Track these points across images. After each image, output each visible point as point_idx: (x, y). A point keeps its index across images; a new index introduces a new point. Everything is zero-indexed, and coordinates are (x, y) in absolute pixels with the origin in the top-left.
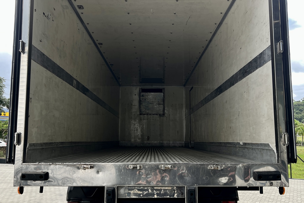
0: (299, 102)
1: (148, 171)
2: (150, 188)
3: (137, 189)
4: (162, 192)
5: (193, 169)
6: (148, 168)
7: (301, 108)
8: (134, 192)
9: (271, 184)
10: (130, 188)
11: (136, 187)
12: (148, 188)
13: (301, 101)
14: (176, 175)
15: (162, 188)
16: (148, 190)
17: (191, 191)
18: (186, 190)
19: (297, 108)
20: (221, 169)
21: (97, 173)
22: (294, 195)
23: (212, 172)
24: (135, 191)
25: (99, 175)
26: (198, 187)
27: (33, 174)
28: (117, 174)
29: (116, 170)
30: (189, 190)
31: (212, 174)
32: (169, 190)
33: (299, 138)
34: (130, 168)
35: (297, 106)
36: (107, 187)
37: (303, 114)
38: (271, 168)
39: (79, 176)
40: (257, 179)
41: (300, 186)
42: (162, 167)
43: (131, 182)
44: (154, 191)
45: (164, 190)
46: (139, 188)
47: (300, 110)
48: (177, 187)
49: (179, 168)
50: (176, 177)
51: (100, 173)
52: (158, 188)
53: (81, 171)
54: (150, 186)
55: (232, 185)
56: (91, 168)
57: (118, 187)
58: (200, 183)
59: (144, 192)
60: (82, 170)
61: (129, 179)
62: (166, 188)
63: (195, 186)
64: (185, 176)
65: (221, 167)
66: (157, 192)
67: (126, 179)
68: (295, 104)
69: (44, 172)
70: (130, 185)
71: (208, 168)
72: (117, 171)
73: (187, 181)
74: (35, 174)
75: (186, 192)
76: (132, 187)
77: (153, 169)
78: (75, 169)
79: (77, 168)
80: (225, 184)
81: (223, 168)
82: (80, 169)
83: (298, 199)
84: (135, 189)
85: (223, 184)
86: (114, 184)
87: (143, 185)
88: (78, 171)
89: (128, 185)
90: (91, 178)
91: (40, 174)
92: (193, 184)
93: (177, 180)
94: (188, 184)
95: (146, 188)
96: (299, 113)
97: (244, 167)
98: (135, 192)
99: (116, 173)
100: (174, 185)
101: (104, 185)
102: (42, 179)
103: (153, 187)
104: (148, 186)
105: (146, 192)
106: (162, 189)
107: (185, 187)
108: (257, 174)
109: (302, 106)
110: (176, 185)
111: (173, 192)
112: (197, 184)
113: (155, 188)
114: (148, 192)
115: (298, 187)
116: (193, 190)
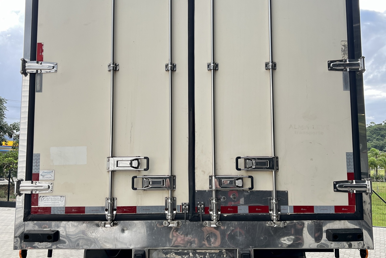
0: (380, 125)
1: (189, 229)
2: (191, 251)
3: (174, 252)
4: (206, 256)
5: (248, 226)
6: (189, 225)
7: (383, 132)
8: (170, 256)
9: (350, 246)
10: (164, 252)
11: (173, 250)
12: (188, 251)
13: (383, 124)
14: (225, 234)
15: (207, 251)
16: (188, 254)
17: (245, 256)
18: (238, 254)
19: (377, 133)
20: (284, 227)
21: (121, 231)
22: (377, 249)
23: (272, 230)
24: (172, 254)
25: (124, 234)
26: (254, 250)
27: (39, 234)
28: (149, 233)
29: (147, 227)
30: (242, 254)
31: (272, 233)
32: (216, 253)
33: (380, 172)
34: (165, 225)
35: (378, 130)
36: (135, 250)
37: (385, 140)
38: (350, 225)
39: (99, 236)
40: (331, 239)
41: (383, 236)
42: (207, 224)
43: (167, 243)
44: (197, 255)
45: (210, 253)
46: (177, 251)
47: (381, 136)
48: (226, 250)
49: (229, 225)
50: (225, 237)
51: (126, 232)
52: (202, 250)
53: (101, 229)
54: (191, 248)
55: (299, 248)
56: (113, 226)
57: (149, 250)
58: (257, 245)
59: (183, 256)
60: (103, 228)
61: (164, 239)
62: (213, 251)
63: (250, 249)
64: (237, 235)
65: (284, 223)
66: (201, 256)
67: (159, 240)
68: (375, 128)
69: (53, 231)
70: (165, 247)
71: (267, 225)
72: (148, 230)
73: (240, 242)
74: (41, 234)
75: (238, 256)
76: (168, 250)
77: (195, 226)
78: (94, 227)
79: (97, 226)
80: (289, 246)
81: (286, 225)
82: (100, 226)
83: (381, 254)
84: (171, 252)
85: (287, 245)
86: (144, 246)
87: (182, 247)
88: (97, 229)
89: (163, 247)
90: (114, 238)
91: (48, 234)
92: (248, 246)
93: (226, 241)
94: (241, 247)
95: (186, 251)
96: (380, 139)
97: (315, 224)
98: (172, 256)
99: (147, 232)
100: (223, 247)
101: (131, 247)
102: (50, 240)
103: (195, 250)
104: (189, 248)
105: (186, 257)
106: (207, 253)
107: (237, 249)
108: (331, 232)
109: (384, 130)
110: (225, 247)
111: (222, 256)
112: (252, 246)
113: (198, 251)
114: (188, 256)
115: (381, 238)
116: (248, 254)
